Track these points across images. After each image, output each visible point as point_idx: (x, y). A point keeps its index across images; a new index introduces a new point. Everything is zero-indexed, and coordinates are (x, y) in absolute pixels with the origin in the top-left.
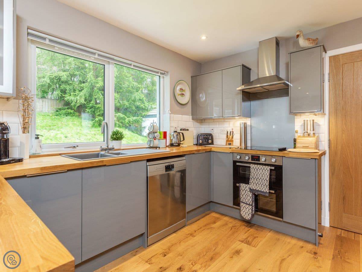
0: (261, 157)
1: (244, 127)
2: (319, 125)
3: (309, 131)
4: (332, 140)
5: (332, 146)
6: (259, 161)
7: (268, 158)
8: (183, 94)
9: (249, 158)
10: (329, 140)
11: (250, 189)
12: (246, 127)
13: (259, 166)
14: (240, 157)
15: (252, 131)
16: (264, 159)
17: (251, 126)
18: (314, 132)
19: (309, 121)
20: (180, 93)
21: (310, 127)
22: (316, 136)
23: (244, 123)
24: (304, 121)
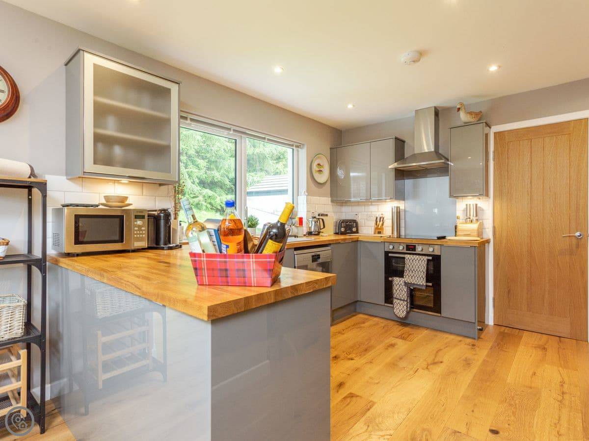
0: (417, 246)
1: (397, 212)
2: (483, 210)
3: (471, 217)
4: (496, 227)
5: (497, 233)
6: (415, 251)
7: (425, 247)
8: (321, 171)
9: (403, 248)
10: (494, 227)
11: (405, 282)
12: (399, 212)
13: (415, 256)
14: (393, 247)
15: (406, 216)
16: (421, 248)
17: (405, 211)
18: (477, 218)
19: (472, 206)
20: (318, 169)
21: (473, 212)
22: (479, 223)
23: (397, 208)
24: (467, 205)
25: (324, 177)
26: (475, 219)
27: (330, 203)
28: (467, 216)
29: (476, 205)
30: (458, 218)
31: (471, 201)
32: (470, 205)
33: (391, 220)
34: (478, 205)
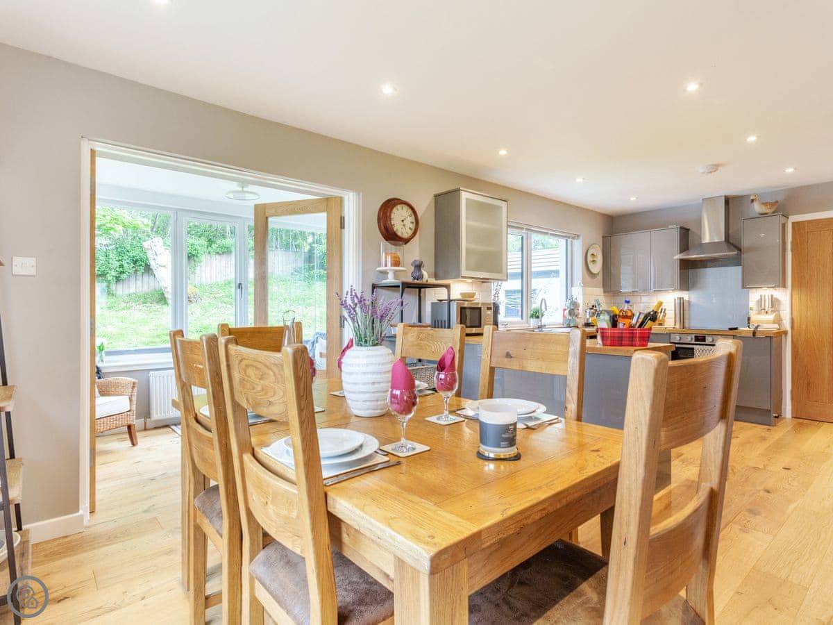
0: (707, 338)
1: (680, 303)
2: (779, 301)
3: (767, 309)
6: (705, 341)
8: (594, 261)
9: (692, 339)
12: (683, 303)
13: (705, 347)
14: (681, 338)
15: (691, 307)
16: (711, 339)
17: (689, 302)
18: (773, 309)
19: (767, 298)
20: (592, 259)
21: (768, 305)
22: (774, 314)
23: (680, 298)
24: (761, 296)
25: (597, 268)
26: (770, 310)
27: (602, 294)
28: (761, 307)
29: (772, 296)
30: (751, 309)
31: (766, 293)
32: (765, 296)
33: (673, 312)
34: (774, 296)
